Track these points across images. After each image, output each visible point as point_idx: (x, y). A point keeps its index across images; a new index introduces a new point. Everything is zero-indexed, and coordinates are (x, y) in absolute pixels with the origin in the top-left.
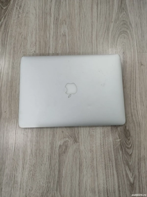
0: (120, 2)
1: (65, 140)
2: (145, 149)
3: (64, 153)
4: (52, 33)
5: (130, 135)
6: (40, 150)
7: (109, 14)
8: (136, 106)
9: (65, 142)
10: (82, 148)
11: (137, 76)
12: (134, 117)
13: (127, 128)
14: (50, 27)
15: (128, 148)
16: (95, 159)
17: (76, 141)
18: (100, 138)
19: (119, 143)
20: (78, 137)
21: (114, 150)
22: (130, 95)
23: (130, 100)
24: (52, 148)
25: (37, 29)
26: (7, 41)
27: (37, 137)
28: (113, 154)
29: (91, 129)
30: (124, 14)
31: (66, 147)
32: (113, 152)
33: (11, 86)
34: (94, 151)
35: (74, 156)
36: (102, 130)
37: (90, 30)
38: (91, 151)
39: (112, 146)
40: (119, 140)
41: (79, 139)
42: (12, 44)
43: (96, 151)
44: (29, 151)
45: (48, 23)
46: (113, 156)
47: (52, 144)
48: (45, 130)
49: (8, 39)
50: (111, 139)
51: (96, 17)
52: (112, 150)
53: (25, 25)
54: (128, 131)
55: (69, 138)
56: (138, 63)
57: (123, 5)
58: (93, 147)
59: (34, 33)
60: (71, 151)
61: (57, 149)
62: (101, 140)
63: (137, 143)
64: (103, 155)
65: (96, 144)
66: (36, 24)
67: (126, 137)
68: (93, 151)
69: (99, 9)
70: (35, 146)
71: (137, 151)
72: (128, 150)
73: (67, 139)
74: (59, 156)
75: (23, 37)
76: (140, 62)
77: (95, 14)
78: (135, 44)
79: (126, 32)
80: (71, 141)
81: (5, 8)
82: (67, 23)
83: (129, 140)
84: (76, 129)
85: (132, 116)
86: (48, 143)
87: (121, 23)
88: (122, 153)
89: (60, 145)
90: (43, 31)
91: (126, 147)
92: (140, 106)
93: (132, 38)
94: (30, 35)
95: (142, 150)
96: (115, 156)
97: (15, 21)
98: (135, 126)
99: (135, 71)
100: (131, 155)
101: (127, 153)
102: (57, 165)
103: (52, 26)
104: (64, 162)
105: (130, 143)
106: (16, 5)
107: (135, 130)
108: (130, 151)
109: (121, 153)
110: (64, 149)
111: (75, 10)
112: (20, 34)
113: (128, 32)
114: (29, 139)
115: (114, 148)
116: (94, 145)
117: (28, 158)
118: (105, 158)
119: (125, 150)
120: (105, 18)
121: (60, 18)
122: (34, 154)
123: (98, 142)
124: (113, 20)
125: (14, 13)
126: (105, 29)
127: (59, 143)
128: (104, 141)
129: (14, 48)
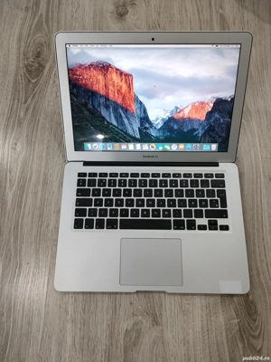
1: (135, 318)
3: (135, 345)
5: (256, 312)
6: (89, 339)
8: (266, 255)
9: (136, 324)
10: (168, 335)
11: (264, 201)
12: (262, 276)
13: (250, 298)
15: (254, 337)
16: (193, 359)
17: (156, 321)
18: (202, 316)
19: (238, 328)
20: (161, 315)
21: (228, 341)
22: (254, 235)
23: (254, 243)
24: (111, 335)
26: (36, 137)
27: (84, 312)
28: (226, 348)
29: (184, 298)
31: (139, 333)
32: (225, 344)
33: (41, 216)
34: (191, 343)
35: (152, 352)
36: (204, 301)
38: (186, 342)
39: (224, 332)
40: (236, 321)
41: (161, 319)
42: (45, 142)
43: (194, 342)
44: (69, 339)
46: (227, 353)
47: (112, 327)
48: (99, 297)
49: (39, 133)
50: (221, 319)
52: (225, 341)
54: (252, 302)
55: (143, 315)
56: (265, 176)
58: (188, 335)
60: (146, 342)
61: (122, 337)
62: (202, 321)
64: (207, 351)
65: (193, 329)
67: (249, 314)
68: (188, 343)
70: (80, 329)
72: (254, 342)
73: (140, 318)
74: (125, 352)
76: (267, 174)
78: (258, 143)
80: (146, 322)
81: (34, 81)
83: (255, 320)
84: (156, 296)
85: (258, 274)
86: (105, 326)
88: (244, 347)
89: (127, 330)
91: (250, 335)
93: (251, 132)
96: (230, 353)
97: (52, 103)
98: (264, 293)
99: (259, 191)
100: (260, 351)
101: (253, 348)
105: (257, 328)
106: (53, 76)
107: (265, 302)
108: (258, 344)
109: (240, 346)
110: (133, 338)
114: (69, 317)
115: (227, 336)
116: (191, 331)
117: (67, 355)
118: (211, 357)
119: (248, 341)
122: (77, 347)
123: (198, 324)
125: (49, 90)
127: (125, 325)
128: (209, 323)
129: (48, 148)
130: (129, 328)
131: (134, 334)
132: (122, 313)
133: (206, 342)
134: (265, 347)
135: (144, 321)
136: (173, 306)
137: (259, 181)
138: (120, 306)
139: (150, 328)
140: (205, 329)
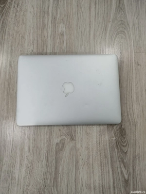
0: (118, 2)
1: (62, 137)
2: (139, 148)
3: (61, 150)
4: (50, 32)
5: (125, 134)
6: (37, 147)
7: (107, 14)
8: (132, 105)
9: (62, 140)
10: (79, 146)
11: (134, 77)
12: (130, 116)
13: (123, 127)
14: (48, 26)
15: (123, 146)
16: (91, 157)
17: (72, 139)
18: (97, 136)
19: (115, 142)
20: (75, 135)
21: (110, 148)
22: (127, 95)
23: (127, 99)
24: (49, 145)
25: (35, 28)
26: (4, 40)
27: (34, 135)
29: (88, 127)
30: (122, 14)
31: (63, 144)
32: (108, 150)
33: (9, 85)
34: (91, 149)
35: (70, 153)
36: (98, 129)
37: (88, 30)
38: (88, 149)
39: (108, 144)
40: (115, 138)
41: (75, 137)
42: (10, 42)
43: (92, 149)
44: (26, 148)
45: (46, 22)
46: (109, 154)
47: (49, 142)
48: (43, 128)
49: (6, 38)
50: (107, 137)
51: (94, 17)
52: (108, 148)
53: (23, 23)
54: (124, 129)
55: (65, 136)
56: (135, 63)
57: (121, 4)
58: (89, 145)
59: (32, 31)
60: (67, 149)
61: (54, 146)
62: (97, 138)
63: (132, 141)
64: (99, 153)
65: (92, 142)
66: (34, 23)
67: (122, 135)
68: (89, 149)
69: (97, 8)
70: (32, 143)
71: (132, 149)
72: (123, 148)
73: (64, 137)
74: (56, 154)
75: (21, 35)
76: (136, 62)
77: (93, 14)
78: (133, 44)
79: (124, 32)
80: (67, 139)
81: (2, 6)
82: (65, 22)
83: (124, 138)
84: (73, 127)
85: (128, 115)
86: (45, 141)
87: (119, 23)
88: (118, 151)
89: (57, 143)
90: (41, 29)
91: (122, 145)
92: (135, 106)
93: (129, 38)
94: (27, 34)
95: (137, 148)
96: (110, 153)
97: (13, 20)
98: (130, 125)
99: (131, 71)
100: (126, 153)
101: (122, 151)
102: (54, 162)
103: (50, 25)
104: (61, 160)
105: (125, 142)
106: (13, 3)
107: (131, 129)
108: (125, 149)
109: (116, 150)
110: (61, 147)
111: (73, 9)
112: (18, 32)
113: (126, 32)
114: (26, 137)
115: (109, 145)
116: (90, 143)
117: (26, 155)
118: (100, 156)
119: (120, 148)
120: (103, 18)
121: (58, 17)
122: (31, 152)
123: (95, 139)
124: (111, 20)
125: (11, 12)
126: (102, 29)
127: (56, 140)
128: (100, 139)
129: (12, 46)
130: (58, 142)
131: (61, 145)
132: (54, 135)
133: (99, 148)
134: (129, 150)
135: (66, 139)
136: (82, 131)
137: (132, 65)
138: (54, 131)
139: (69, 142)
140: (98, 142)
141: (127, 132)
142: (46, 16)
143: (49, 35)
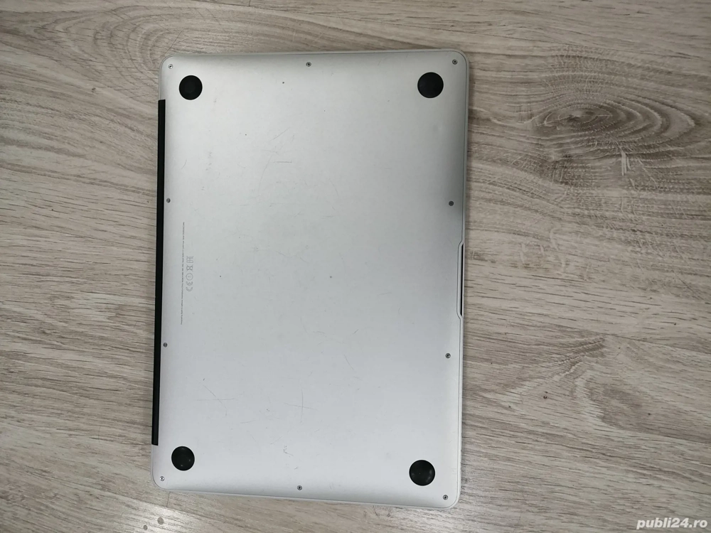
130: (598, 412)
131: (615, 403)
132: (564, 424)
133: (658, 239)
134: (689, 107)
135: (589, 374)
136: (566, 301)
137: (306, 27)
138: (545, 424)
139: (606, 364)
140: (631, 236)
141: (603, 97)
142: (28, 366)
143: (112, 368)
